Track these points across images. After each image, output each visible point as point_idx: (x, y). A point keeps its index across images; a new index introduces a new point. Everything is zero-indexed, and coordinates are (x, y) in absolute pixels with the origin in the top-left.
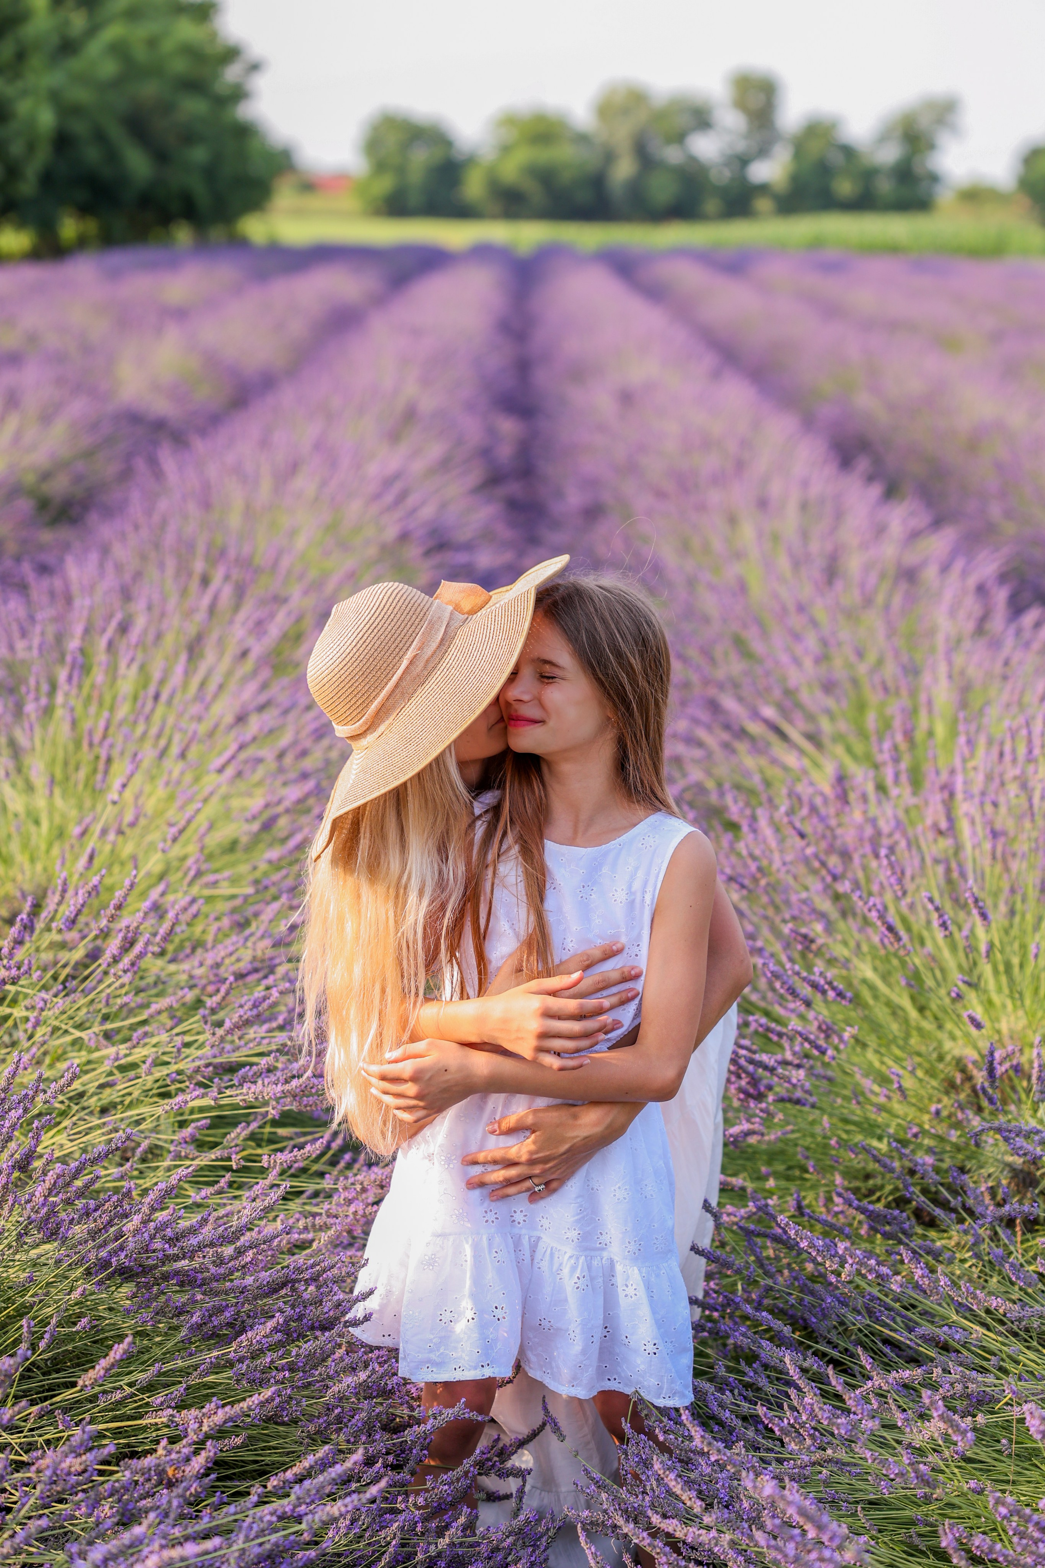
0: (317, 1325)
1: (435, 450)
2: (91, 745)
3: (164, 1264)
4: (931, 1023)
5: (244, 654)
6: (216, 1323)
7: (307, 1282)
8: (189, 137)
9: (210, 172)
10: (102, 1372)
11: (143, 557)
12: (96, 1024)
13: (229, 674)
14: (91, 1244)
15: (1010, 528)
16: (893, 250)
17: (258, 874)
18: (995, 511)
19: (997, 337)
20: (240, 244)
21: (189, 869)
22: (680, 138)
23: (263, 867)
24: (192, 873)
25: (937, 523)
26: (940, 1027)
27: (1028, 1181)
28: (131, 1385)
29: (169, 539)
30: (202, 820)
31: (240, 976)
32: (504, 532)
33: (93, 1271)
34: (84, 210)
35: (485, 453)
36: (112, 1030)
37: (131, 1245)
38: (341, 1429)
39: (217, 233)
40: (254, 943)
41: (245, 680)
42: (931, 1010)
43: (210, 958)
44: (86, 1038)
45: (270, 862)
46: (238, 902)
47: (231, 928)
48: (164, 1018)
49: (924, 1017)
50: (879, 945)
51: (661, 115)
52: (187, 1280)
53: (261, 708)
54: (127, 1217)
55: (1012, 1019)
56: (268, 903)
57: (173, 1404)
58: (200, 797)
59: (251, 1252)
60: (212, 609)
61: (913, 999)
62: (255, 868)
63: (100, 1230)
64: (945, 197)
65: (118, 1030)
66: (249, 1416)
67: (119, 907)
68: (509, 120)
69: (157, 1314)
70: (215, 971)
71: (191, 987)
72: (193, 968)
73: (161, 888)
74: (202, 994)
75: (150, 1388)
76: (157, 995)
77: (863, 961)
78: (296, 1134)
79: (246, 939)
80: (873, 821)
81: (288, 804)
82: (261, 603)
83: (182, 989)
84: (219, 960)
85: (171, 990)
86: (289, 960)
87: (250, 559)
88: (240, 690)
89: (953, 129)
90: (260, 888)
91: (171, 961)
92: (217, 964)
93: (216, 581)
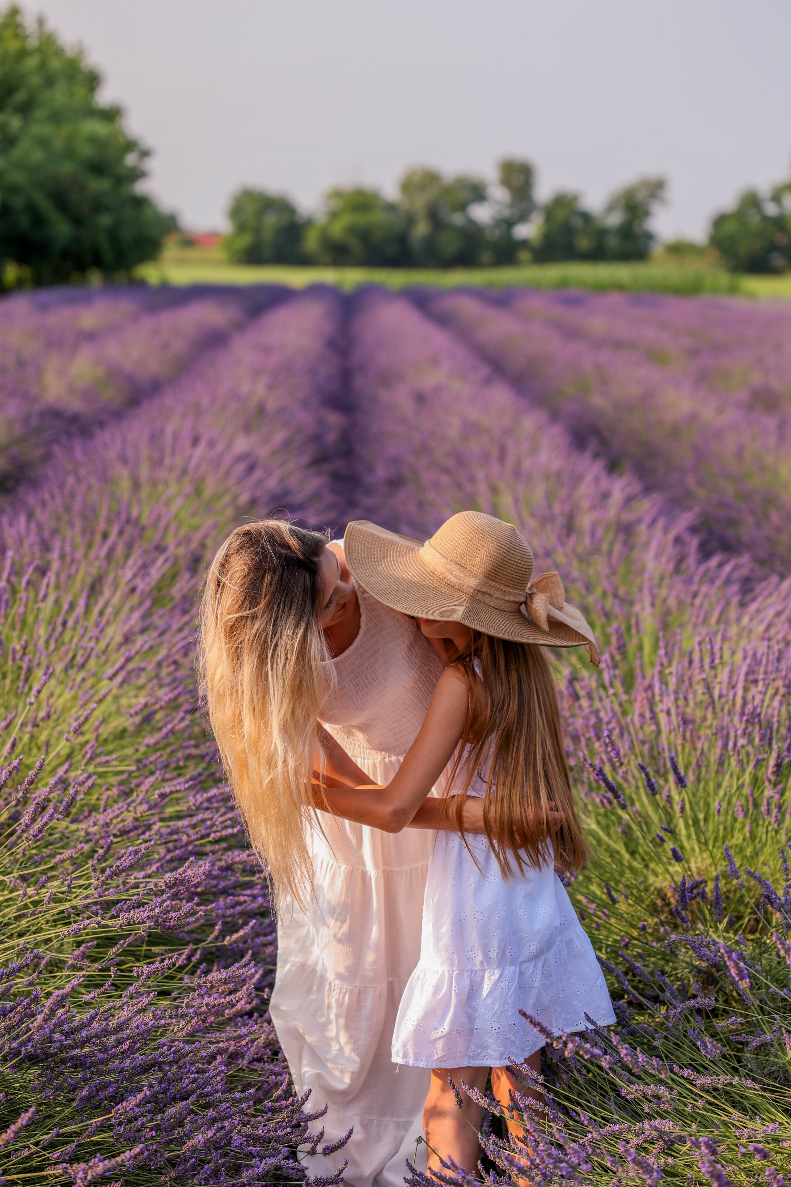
0: (178, 1096)
1: (279, 436)
2: (14, 659)
3: (62, 1052)
4: (639, 863)
5: (133, 590)
6: (102, 1097)
7: (171, 1064)
8: (99, 207)
9: (113, 234)
10: (12, 1135)
11: (59, 518)
12: (15, 871)
13: (122, 605)
14: (7, 1037)
15: (701, 493)
16: (619, 287)
17: (139, 755)
18: (691, 481)
19: (694, 353)
20: (141, 284)
21: (87, 753)
22: (463, 207)
23: (142, 749)
24: (88, 756)
25: (648, 490)
26: (646, 866)
27: (710, 980)
28: (37, 1144)
29: (77, 505)
30: (98, 714)
31: (124, 832)
32: (329, 498)
33: (8, 1058)
34: (21, 260)
35: (317, 438)
36: (28, 874)
37: (36, 1037)
38: (195, 1175)
39: (121, 277)
40: (135, 808)
41: (132, 609)
42: (639, 854)
43: (101, 818)
44: (8, 881)
45: (148, 746)
46: (124, 777)
47: (119, 796)
48: (67, 865)
49: (635, 859)
50: (599, 804)
51: (447, 191)
52: (79, 1063)
53: (143, 630)
54: (34, 1016)
55: (699, 860)
56: (146, 777)
57: (67, 1158)
58: (97, 698)
59: (128, 1042)
60: (109, 557)
61: (626, 845)
62: (137, 750)
63: (14, 1027)
64: (657, 250)
65: (33, 875)
66: (125, 1166)
67: (31, 783)
68: (337, 194)
69: (57, 1090)
70: (106, 829)
71: (87, 842)
72: (89, 826)
73: (66, 766)
74: (96, 846)
75: (52, 1146)
76: (63, 847)
77: (589, 817)
78: (166, 951)
79: (129, 805)
80: (596, 712)
81: (162, 703)
82: (145, 552)
83: (81, 842)
84: (108, 821)
85: (72, 844)
86: (162, 820)
87: (137, 520)
88: (128, 618)
89: (662, 200)
90: (140, 766)
91: (73, 821)
92: (107, 824)
93: (113, 536)
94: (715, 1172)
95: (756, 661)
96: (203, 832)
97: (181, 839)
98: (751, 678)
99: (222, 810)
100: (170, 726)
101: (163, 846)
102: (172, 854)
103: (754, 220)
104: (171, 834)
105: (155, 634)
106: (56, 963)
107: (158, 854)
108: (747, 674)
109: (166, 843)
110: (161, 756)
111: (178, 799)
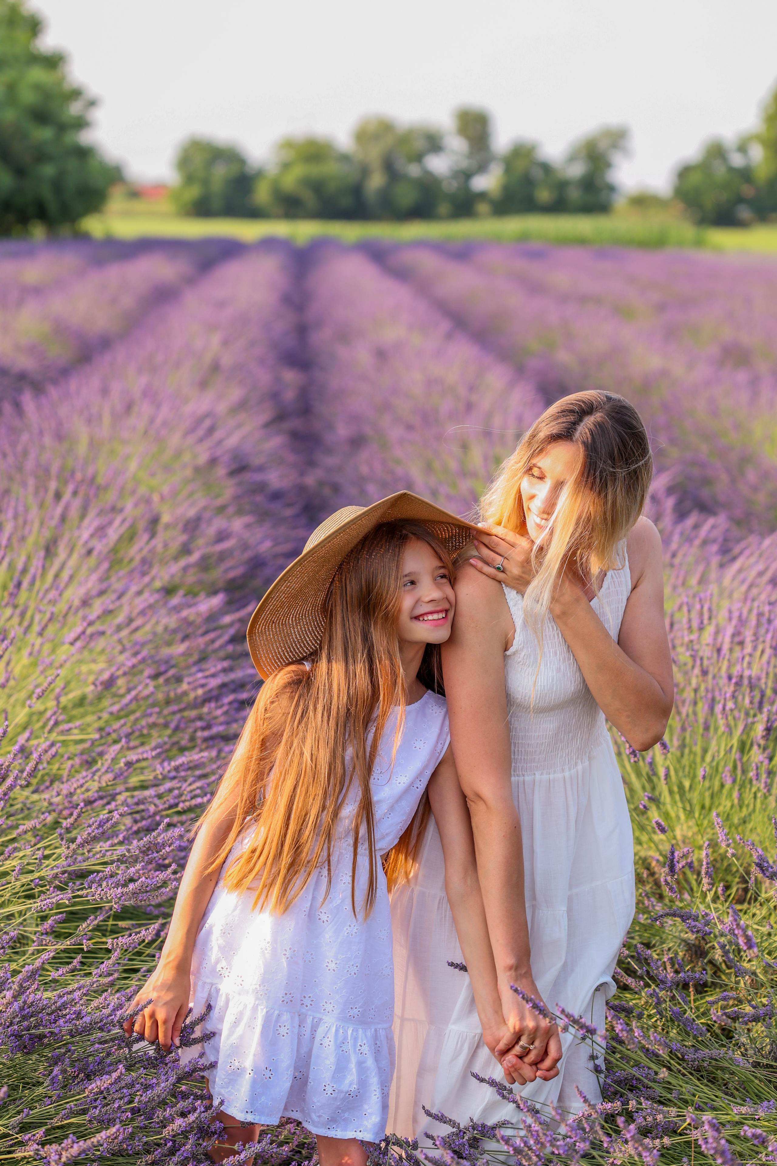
1: (235, 394)
5: (89, 552)
8: (41, 157)
9: (57, 185)
11: (10, 478)
13: (78, 568)
15: (674, 452)
16: (581, 242)
17: (101, 723)
19: (662, 307)
20: (84, 238)
21: (49, 720)
22: (418, 158)
23: (106, 717)
24: (51, 723)
27: (699, 953)
28: (6, 1126)
29: (30, 464)
30: (58, 682)
31: (89, 803)
32: (291, 458)
35: (275, 396)
39: (65, 230)
40: (100, 777)
41: (90, 572)
43: (65, 789)
45: (111, 713)
46: (87, 745)
47: (81, 765)
48: (29, 836)
51: (403, 141)
53: (101, 593)
55: (685, 827)
56: (110, 745)
58: (57, 663)
60: (63, 518)
62: (99, 718)
64: (620, 202)
66: (98, 1149)
68: (288, 144)
70: (69, 799)
71: (51, 812)
72: (52, 797)
73: (26, 735)
74: (59, 817)
75: (22, 1129)
76: (23, 819)
78: (133, 925)
79: (94, 774)
81: (126, 669)
82: (101, 513)
83: (43, 813)
84: (72, 790)
85: (34, 815)
86: (127, 790)
87: (93, 479)
88: (86, 580)
89: (627, 152)
90: (104, 734)
91: (35, 792)
92: (71, 793)
93: (67, 495)
94: (719, 1148)
95: (742, 622)
96: (172, 801)
97: (148, 810)
98: (737, 639)
99: (191, 779)
100: (133, 693)
101: (129, 817)
102: (140, 825)
103: (720, 171)
104: (137, 804)
105: (114, 597)
106: (19, 939)
107: (124, 825)
108: (733, 635)
109: (131, 814)
110: (124, 724)
111: (142, 768)
